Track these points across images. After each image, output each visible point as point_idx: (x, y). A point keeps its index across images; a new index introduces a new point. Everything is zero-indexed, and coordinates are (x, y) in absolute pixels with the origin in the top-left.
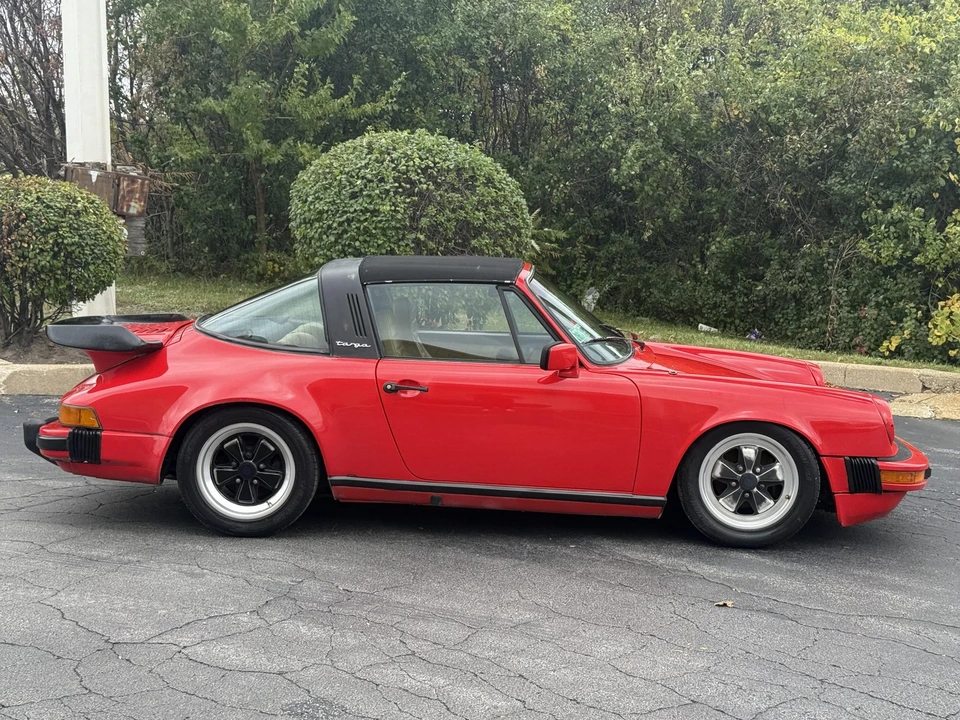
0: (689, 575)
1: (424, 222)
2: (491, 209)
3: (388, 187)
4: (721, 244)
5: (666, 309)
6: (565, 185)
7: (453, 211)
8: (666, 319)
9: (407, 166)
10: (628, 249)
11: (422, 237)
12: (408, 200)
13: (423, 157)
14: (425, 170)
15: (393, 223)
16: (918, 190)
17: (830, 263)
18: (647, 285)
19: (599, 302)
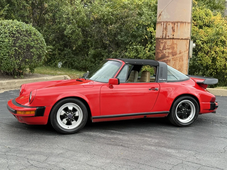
0: (100, 137)
1: (17, 44)
2: (36, 41)
3: (7, 35)
4: (92, 52)
5: (79, 67)
6: (53, 35)
7: (25, 42)
8: (79, 70)
9: (12, 29)
10: (69, 52)
11: (17, 49)
12: (13, 39)
13: (17, 27)
14: (17, 31)
15: (9, 45)
16: (139, 39)
17: (119, 56)
18: (74, 61)
19: (62, 65)
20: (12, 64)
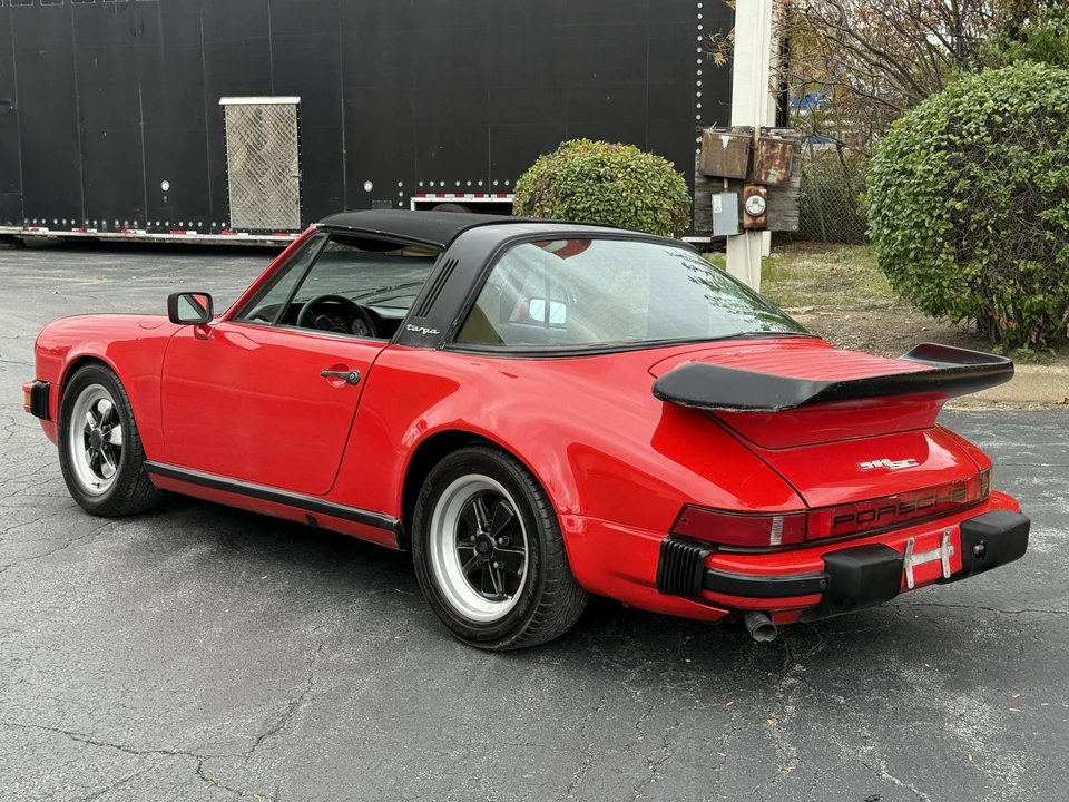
1: (961, 185)
3: (930, 140)
12: (947, 156)
20: (939, 285)
